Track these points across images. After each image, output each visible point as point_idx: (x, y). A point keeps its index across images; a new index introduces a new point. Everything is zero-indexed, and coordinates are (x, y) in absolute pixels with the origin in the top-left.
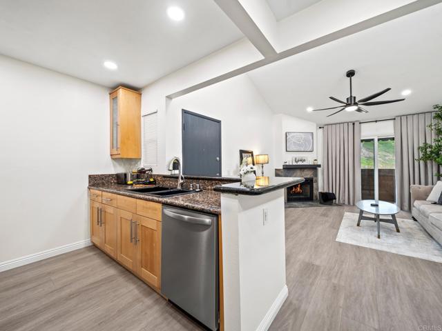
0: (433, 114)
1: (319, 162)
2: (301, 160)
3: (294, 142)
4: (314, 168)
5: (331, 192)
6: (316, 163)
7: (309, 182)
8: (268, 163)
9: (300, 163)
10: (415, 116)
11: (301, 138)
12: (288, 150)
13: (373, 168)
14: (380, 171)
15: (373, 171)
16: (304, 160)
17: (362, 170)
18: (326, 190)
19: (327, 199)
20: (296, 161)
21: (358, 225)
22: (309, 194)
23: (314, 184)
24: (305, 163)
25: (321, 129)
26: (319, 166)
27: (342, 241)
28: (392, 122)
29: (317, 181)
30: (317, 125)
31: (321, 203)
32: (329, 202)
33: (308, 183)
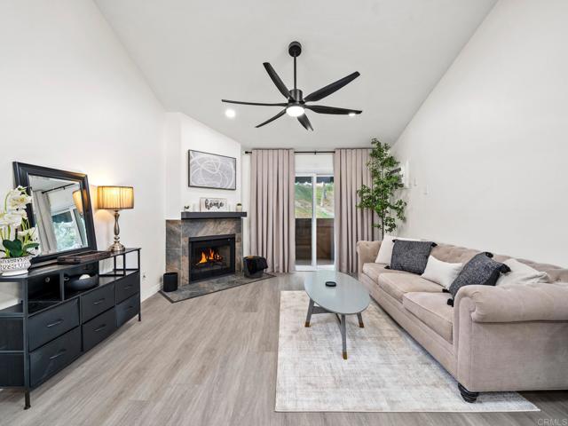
0: (370, 151)
1: (245, 209)
2: (216, 204)
3: (203, 170)
4: (237, 217)
5: (260, 256)
6: (240, 209)
7: (230, 242)
8: (132, 208)
9: (214, 209)
10: (354, 151)
11: (217, 164)
12: (192, 183)
13: (310, 217)
14: (318, 220)
15: (310, 220)
16: (221, 205)
17: (297, 220)
18: (254, 254)
19: (256, 268)
20: (206, 206)
21: (307, 325)
22: (228, 263)
23: (237, 244)
24: (222, 210)
25: (248, 156)
26: (245, 214)
27: (290, 407)
28: (331, 155)
29: (241, 240)
30: (243, 147)
31: (246, 276)
32: (258, 274)
33: (228, 244)
